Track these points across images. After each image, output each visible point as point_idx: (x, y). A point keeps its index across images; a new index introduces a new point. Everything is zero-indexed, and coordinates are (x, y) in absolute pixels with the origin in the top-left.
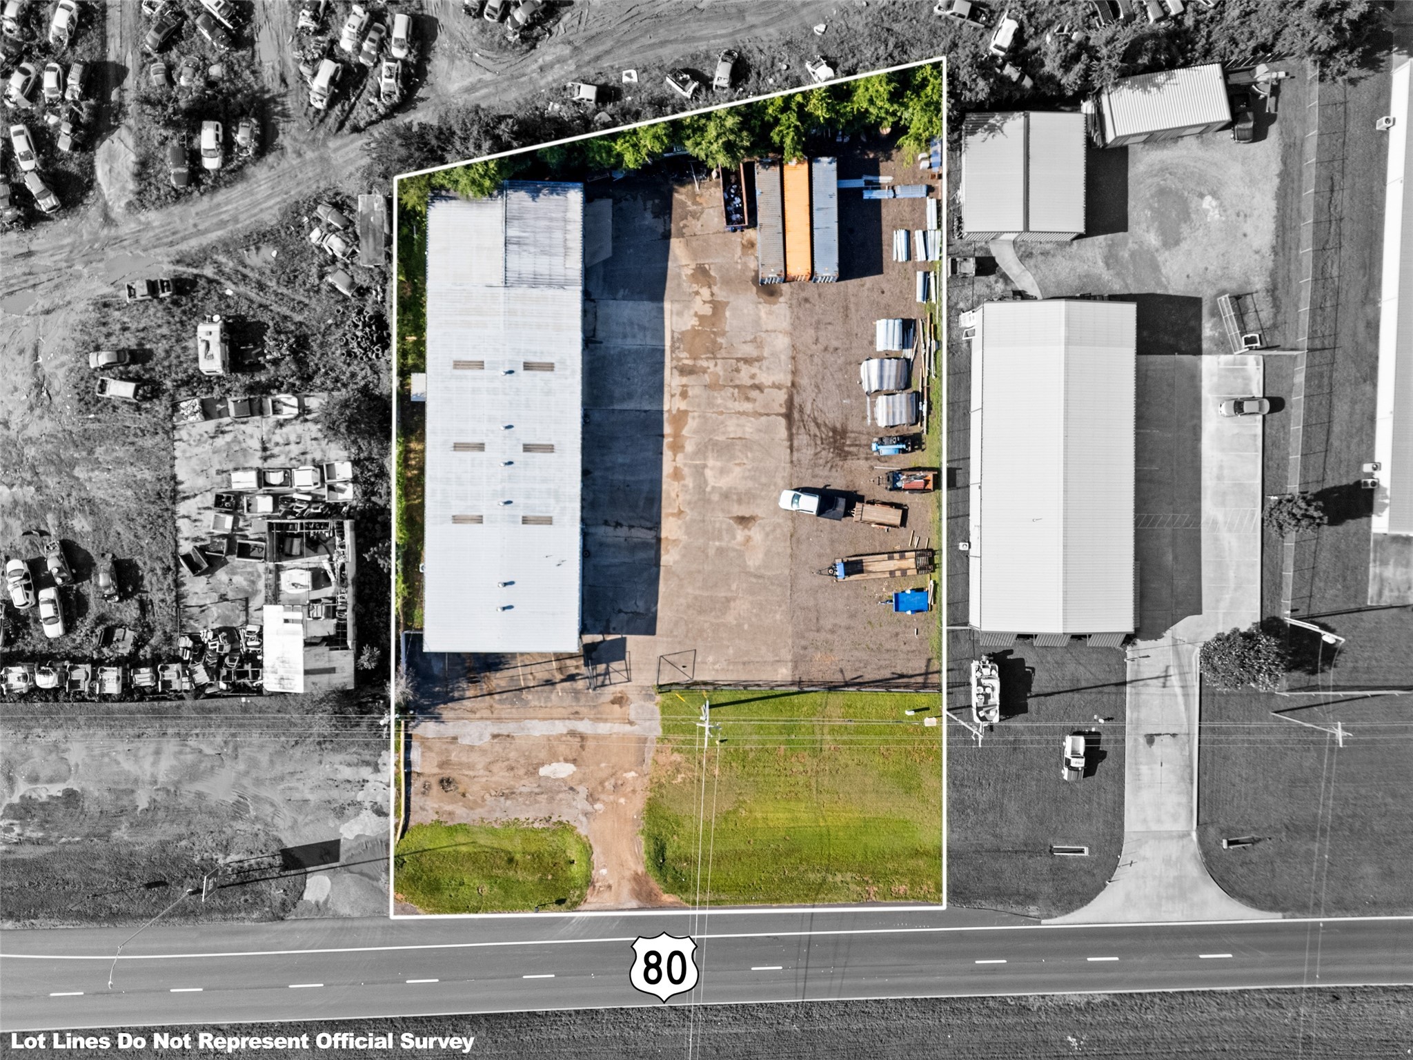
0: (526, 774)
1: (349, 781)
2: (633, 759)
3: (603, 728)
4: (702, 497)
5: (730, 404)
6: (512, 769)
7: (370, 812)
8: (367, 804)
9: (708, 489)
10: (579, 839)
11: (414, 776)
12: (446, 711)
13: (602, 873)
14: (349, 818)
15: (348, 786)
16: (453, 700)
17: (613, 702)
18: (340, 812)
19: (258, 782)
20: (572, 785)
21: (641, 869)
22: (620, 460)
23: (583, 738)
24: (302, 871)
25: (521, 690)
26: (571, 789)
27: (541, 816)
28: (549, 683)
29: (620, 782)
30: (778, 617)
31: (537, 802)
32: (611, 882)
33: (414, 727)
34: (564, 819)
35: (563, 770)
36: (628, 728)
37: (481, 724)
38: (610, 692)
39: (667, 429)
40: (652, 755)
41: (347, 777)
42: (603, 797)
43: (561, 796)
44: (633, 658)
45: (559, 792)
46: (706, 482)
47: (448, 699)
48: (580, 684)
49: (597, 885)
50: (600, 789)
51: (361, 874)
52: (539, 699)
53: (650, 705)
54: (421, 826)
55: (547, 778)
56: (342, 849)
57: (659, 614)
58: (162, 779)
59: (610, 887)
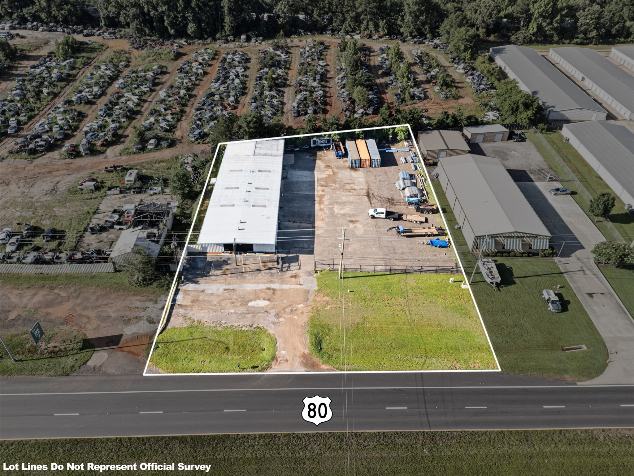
0: (241, 305)
1: (138, 308)
2: (302, 299)
3: (285, 287)
4: (333, 215)
5: (343, 193)
6: (233, 303)
7: (145, 321)
8: (145, 318)
9: (335, 213)
10: (269, 336)
11: (176, 306)
12: (201, 280)
13: (282, 353)
14: (132, 324)
15: (137, 310)
16: (206, 276)
17: (291, 277)
18: (127, 322)
19: (85, 308)
20: (266, 310)
21: (306, 351)
22: (296, 205)
23: (274, 290)
24: (93, 349)
25: (243, 273)
26: (266, 311)
27: (247, 324)
28: (259, 270)
29: (294, 309)
30: (374, 249)
31: (245, 317)
32: (288, 358)
33: (181, 286)
34: (261, 326)
35: (263, 303)
36: (299, 286)
37: (219, 285)
38: (289, 273)
39: (316, 199)
40: (312, 297)
41: (137, 306)
42: (284, 315)
43: (260, 315)
44: (302, 262)
45: (259, 313)
46: (334, 212)
47: (203, 276)
48: (274, 271)
49: (279, 359)
50: (283, 311)
51: (129, 352)
52: (252, 276)
53: (311, 278)
54: (174, 328)
55: (253, 307)
56: (122, 339)
57: (315, 248)
58: (29, 306)
59: (287, 360)
